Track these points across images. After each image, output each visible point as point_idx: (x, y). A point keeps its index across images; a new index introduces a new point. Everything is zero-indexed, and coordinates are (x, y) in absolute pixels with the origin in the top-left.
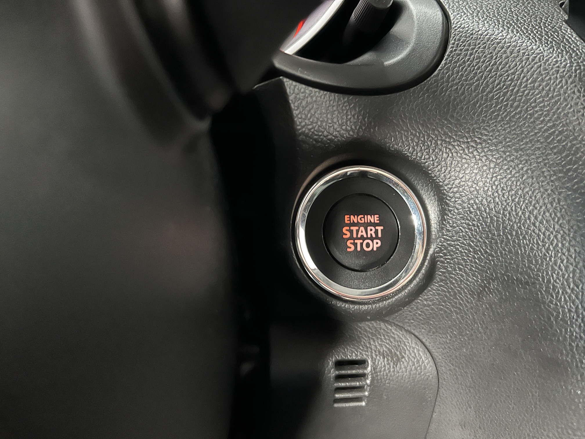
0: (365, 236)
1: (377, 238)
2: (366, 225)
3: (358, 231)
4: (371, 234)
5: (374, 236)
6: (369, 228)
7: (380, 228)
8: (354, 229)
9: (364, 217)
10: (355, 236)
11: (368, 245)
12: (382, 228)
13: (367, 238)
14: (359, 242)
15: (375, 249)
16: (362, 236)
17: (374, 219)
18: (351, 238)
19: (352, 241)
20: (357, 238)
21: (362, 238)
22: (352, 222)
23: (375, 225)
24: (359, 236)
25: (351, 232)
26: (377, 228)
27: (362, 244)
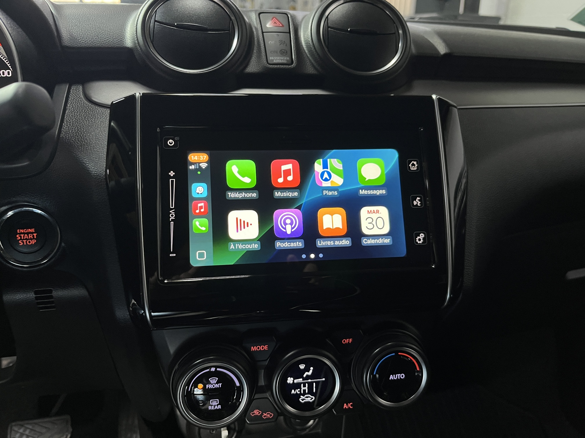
0: (28, 238)
1: (34, 238)
2: (28, 234)
3: (24, 236)
4: (31, 237)
5: (32, 238)
6: (29, 235)
7: (35, 234)
8: (22, 235)
9: (27, 230)
10: (22, 238)
11: (29, 242)
12: (36, 234)
13: (29, 239)
14: (25, 241)
15: (33, 243)
16: (26, 238)
17: (33, 230)
18: (21, 239)
19: (21, 241)
20: (24, 239)
21: (26, 239)
22: (21, 232)
23: (32, 233)
24: (25, 238)
25: (21, 237)
26: (34, 234)
27: (26, 242)
